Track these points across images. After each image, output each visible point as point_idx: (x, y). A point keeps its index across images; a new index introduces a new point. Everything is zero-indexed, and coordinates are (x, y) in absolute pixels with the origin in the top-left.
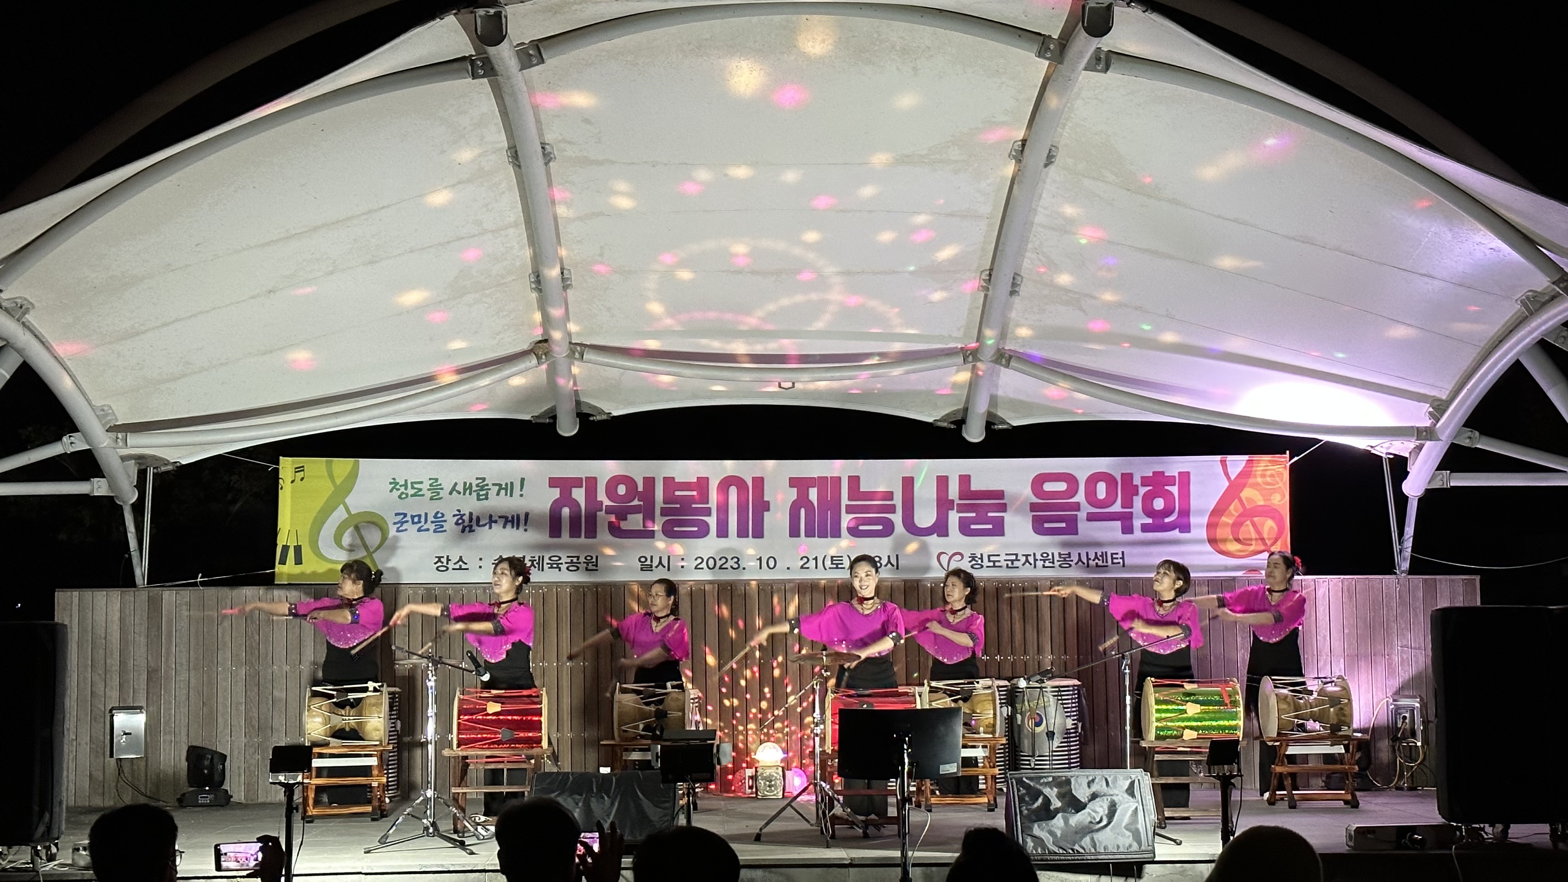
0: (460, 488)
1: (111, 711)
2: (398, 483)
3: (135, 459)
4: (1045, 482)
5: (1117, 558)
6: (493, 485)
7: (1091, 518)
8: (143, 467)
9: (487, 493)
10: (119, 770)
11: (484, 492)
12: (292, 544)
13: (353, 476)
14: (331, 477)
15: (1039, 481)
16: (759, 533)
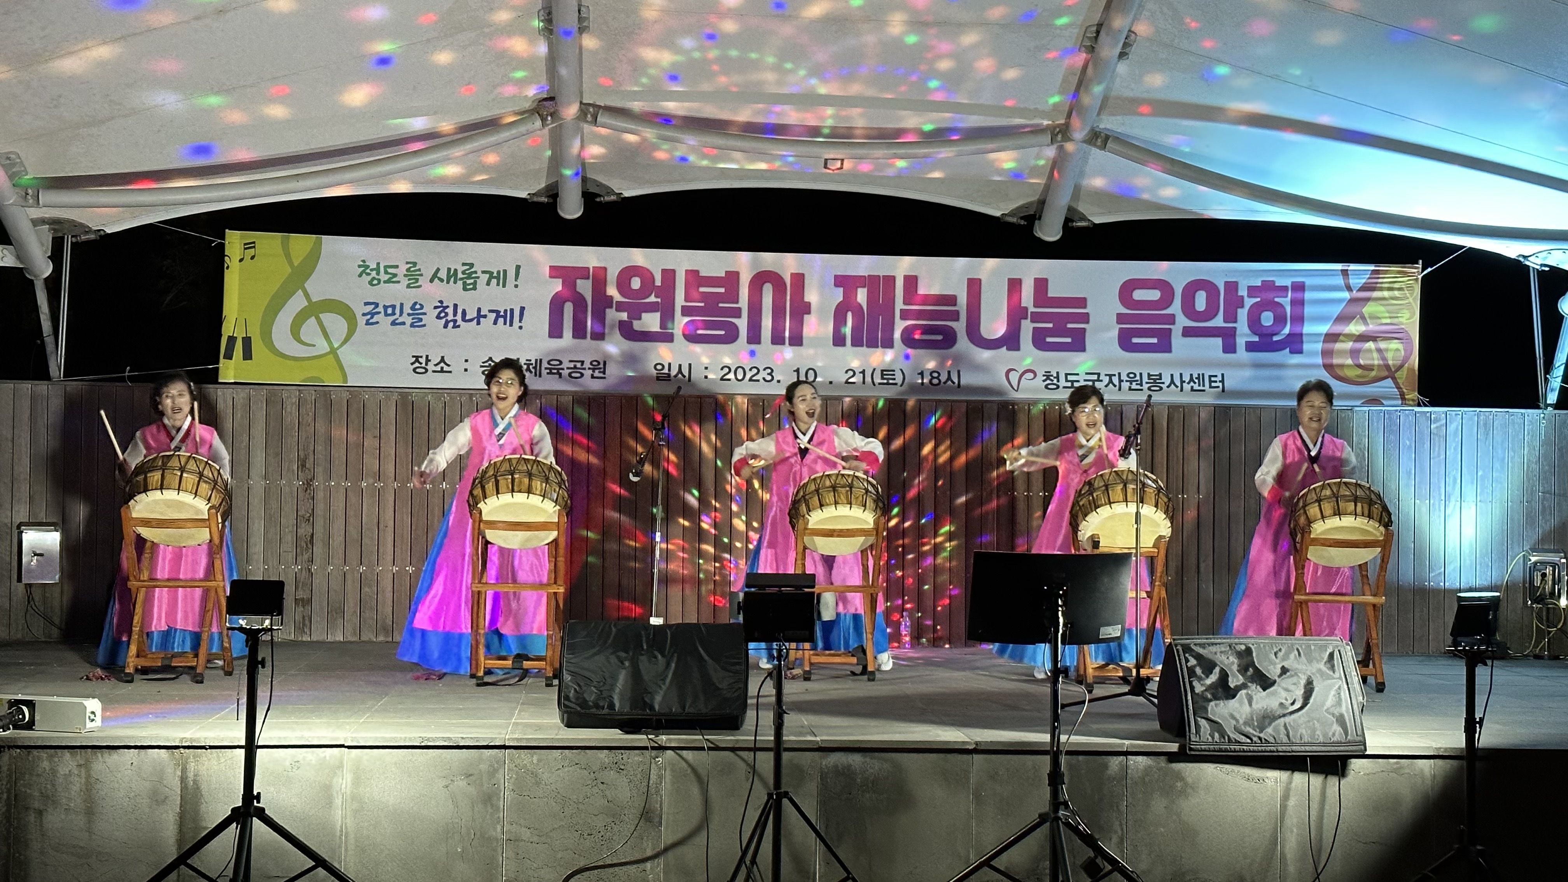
0: (443, 274)
1: (19, 527)
2: (369, 266)
3: (50, 224)
4: (1134, 289)
5: (1216, 382)
6: (484, 272)
7: (1188, 332)
8: (60, 235)
9: (475, 282)
10: (29, 597)
11: (472, 281)
12: (240, 335)
13: (314, 257)
14: (288, 256)
15: (1127, 289)
16: (797, 340)
